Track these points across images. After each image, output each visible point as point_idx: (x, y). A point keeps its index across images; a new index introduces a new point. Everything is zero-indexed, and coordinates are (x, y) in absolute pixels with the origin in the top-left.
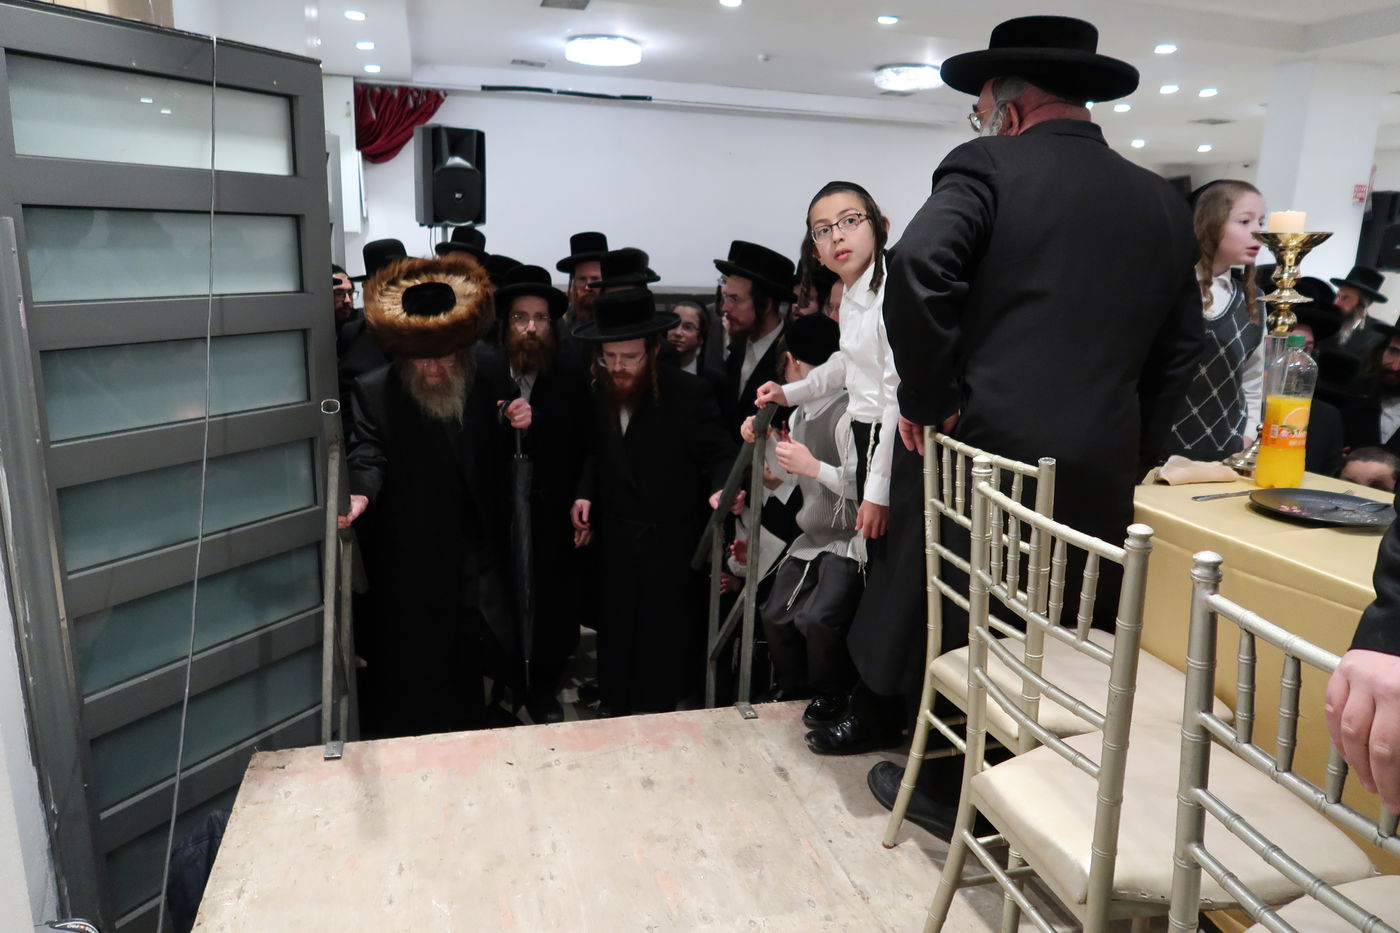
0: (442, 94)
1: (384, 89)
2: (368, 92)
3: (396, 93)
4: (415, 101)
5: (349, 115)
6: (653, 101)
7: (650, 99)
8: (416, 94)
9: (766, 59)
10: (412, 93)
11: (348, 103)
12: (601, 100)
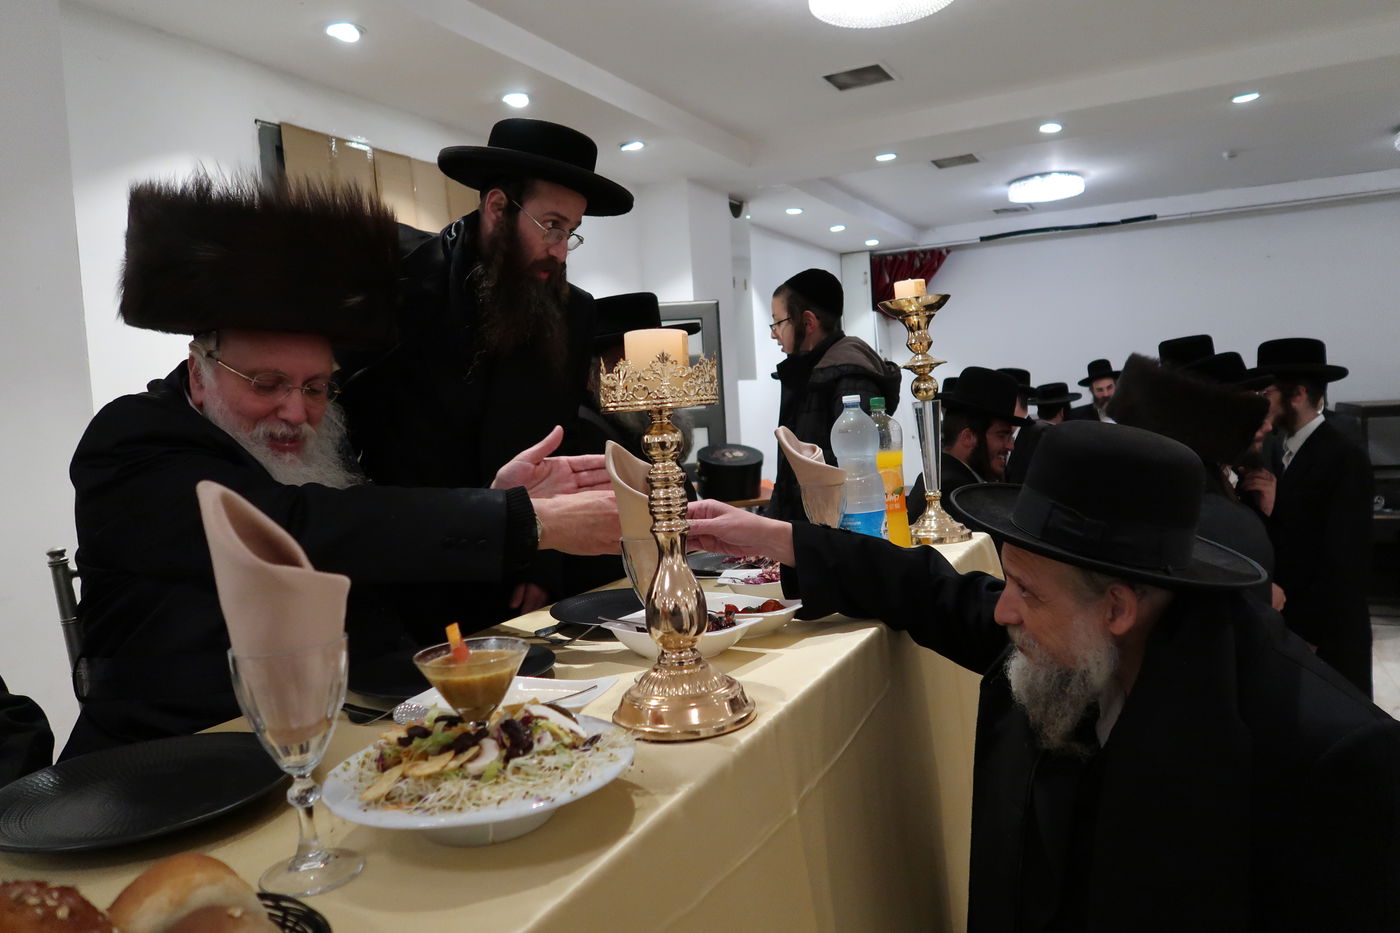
0: (944, 252)
1: (895, 256)
2: (884, 262)
3: (906, 258)
4: (921, 261)
5: (866, 282)
6: (1158, 219)
7: (1155, 217)
8: (922, 255)
9: (1232, 156)
10: (918, 255)
11: (865, 273)
12: (1100, 229)
